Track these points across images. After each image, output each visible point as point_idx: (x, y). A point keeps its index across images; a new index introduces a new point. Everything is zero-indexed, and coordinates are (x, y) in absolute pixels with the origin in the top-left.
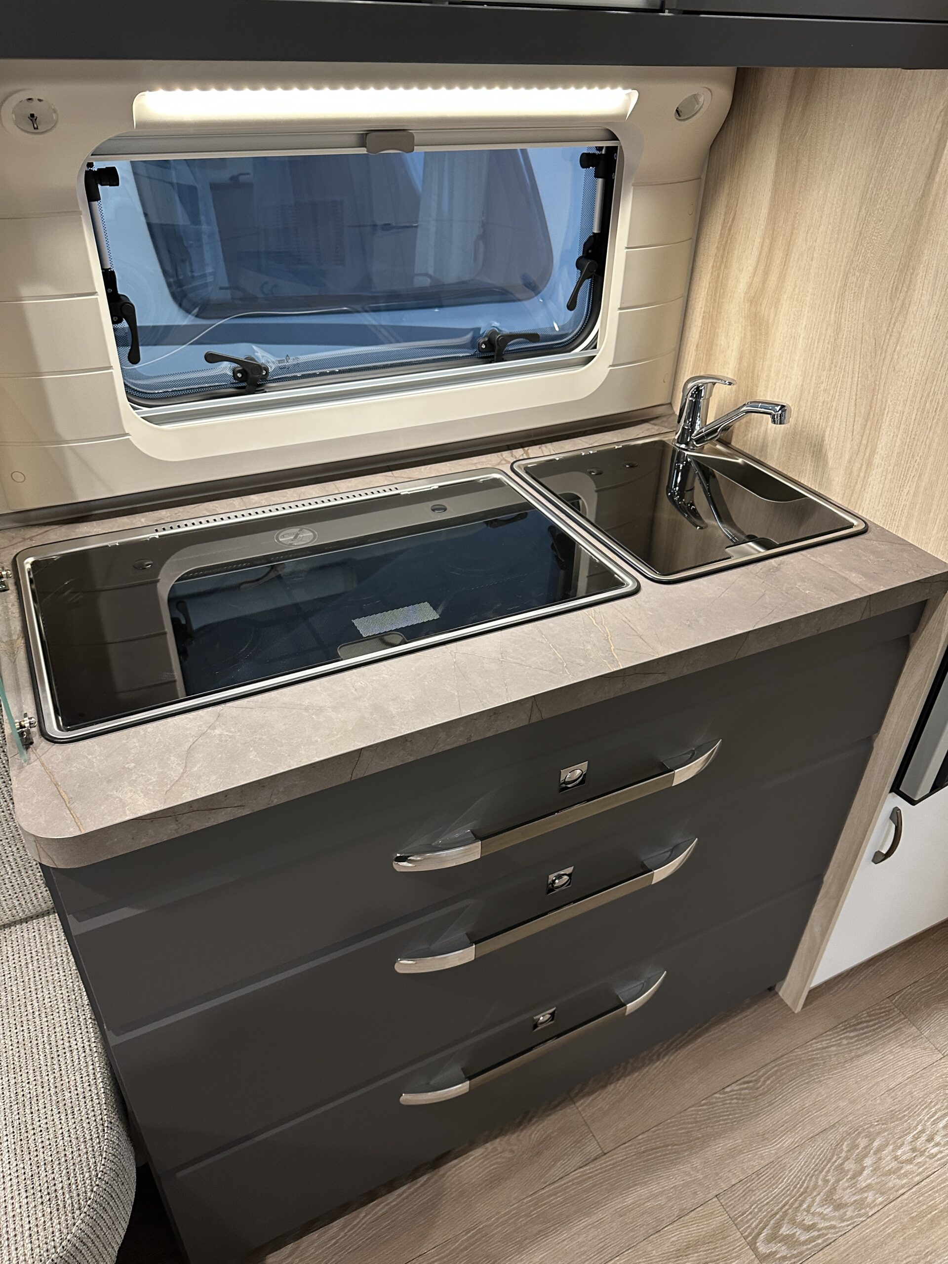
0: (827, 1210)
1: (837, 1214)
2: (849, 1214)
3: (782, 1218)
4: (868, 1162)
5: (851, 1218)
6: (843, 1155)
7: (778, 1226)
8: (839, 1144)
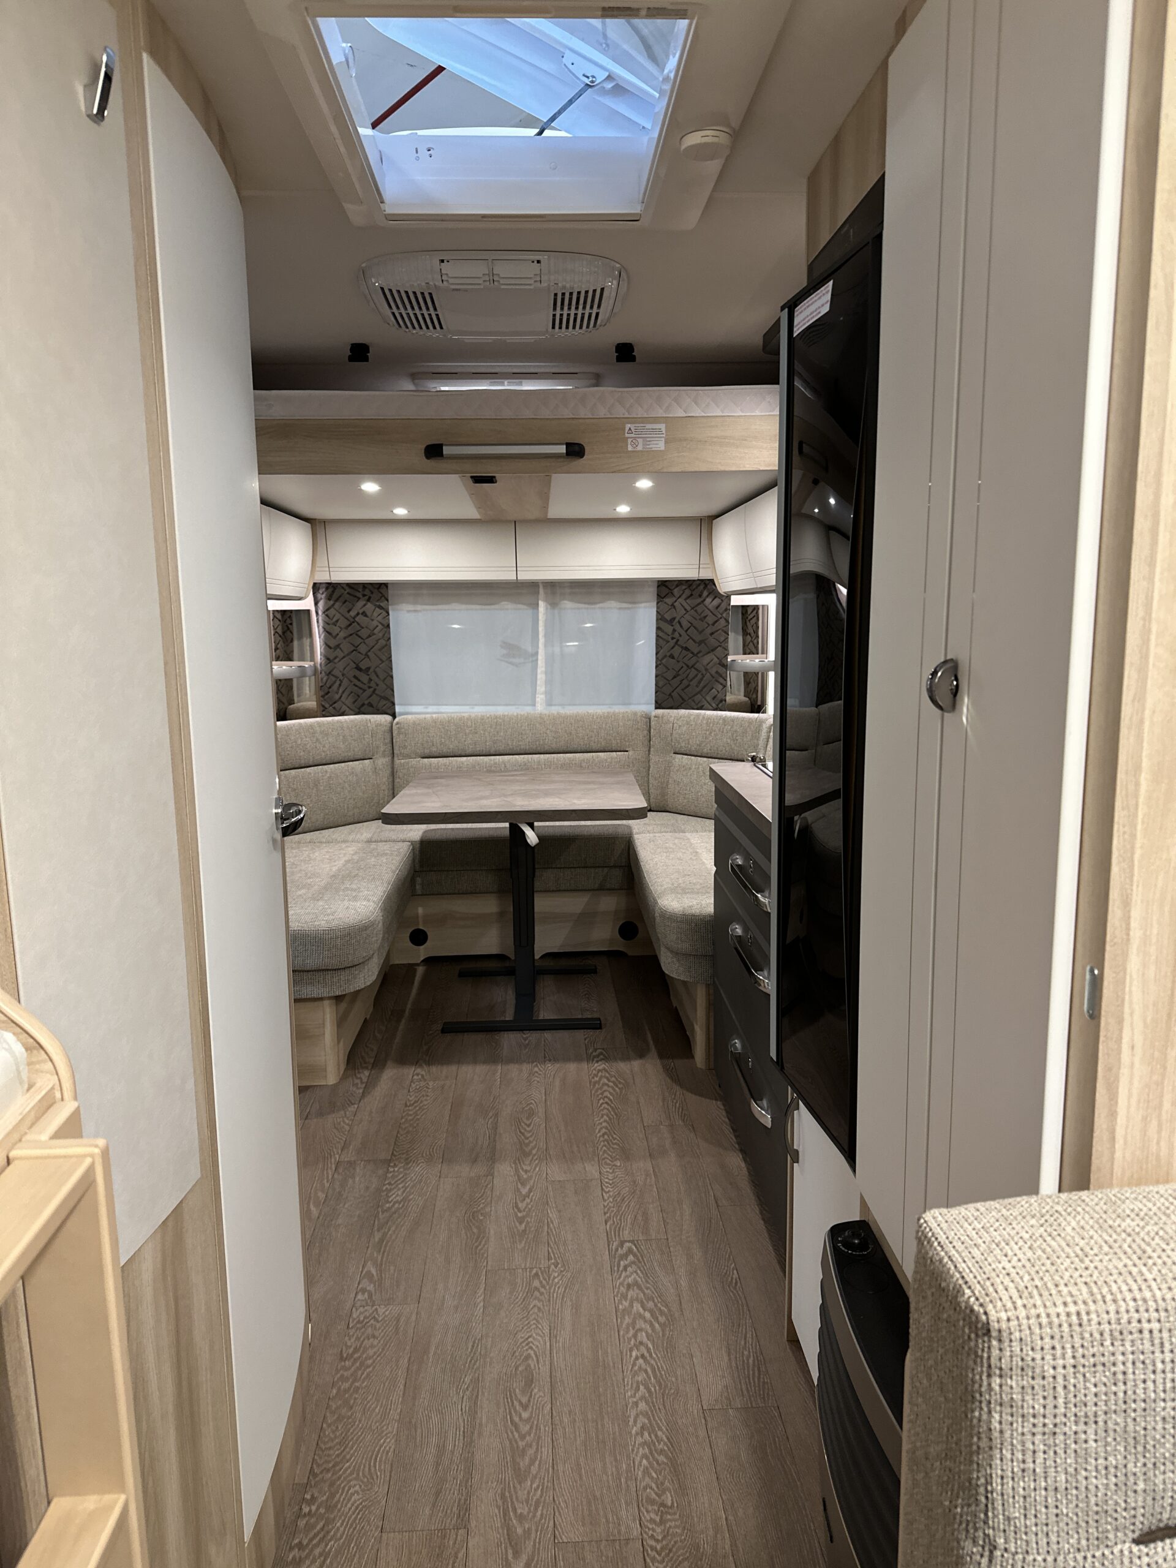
0: (630, 1280)
1: (626, 1283)
2: (622, 1288)
3: (638, 1259)
4: (647, 1315)
5: (619, 1288)
6: (659, 1305)
7: (635, 1255)
8: (667, 1306)
